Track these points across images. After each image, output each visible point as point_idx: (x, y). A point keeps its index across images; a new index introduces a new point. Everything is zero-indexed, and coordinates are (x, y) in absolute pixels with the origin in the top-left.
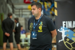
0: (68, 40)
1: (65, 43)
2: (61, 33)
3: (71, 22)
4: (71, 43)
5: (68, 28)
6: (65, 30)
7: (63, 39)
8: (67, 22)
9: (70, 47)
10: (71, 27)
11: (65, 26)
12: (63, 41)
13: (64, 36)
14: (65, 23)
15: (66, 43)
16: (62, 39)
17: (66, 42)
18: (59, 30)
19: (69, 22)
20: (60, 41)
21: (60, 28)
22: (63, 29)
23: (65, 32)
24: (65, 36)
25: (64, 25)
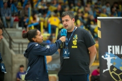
0: (115, 69)
1: (111, 73)
2: (106, 61)
3: (119, 46)
4: (118, 74)
5: (115, 54)
6: (111, 57)
7: (109, 69)
8: (113, 47)
9: (118, 79)
10: (119, 53)
11: (111, 52)
12: (108, 71)
13: (109, 64)
14: (111, 48)
15: (113, 74)
16: (107, 68)
17: (113, 72)
18: (103, 57)
19: (116, 46)
20: (104, 71)
21: (104, 54)
22: (109, 56)
23: (111, 60)
24: (111, 64)
25: (109, 50)
